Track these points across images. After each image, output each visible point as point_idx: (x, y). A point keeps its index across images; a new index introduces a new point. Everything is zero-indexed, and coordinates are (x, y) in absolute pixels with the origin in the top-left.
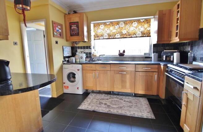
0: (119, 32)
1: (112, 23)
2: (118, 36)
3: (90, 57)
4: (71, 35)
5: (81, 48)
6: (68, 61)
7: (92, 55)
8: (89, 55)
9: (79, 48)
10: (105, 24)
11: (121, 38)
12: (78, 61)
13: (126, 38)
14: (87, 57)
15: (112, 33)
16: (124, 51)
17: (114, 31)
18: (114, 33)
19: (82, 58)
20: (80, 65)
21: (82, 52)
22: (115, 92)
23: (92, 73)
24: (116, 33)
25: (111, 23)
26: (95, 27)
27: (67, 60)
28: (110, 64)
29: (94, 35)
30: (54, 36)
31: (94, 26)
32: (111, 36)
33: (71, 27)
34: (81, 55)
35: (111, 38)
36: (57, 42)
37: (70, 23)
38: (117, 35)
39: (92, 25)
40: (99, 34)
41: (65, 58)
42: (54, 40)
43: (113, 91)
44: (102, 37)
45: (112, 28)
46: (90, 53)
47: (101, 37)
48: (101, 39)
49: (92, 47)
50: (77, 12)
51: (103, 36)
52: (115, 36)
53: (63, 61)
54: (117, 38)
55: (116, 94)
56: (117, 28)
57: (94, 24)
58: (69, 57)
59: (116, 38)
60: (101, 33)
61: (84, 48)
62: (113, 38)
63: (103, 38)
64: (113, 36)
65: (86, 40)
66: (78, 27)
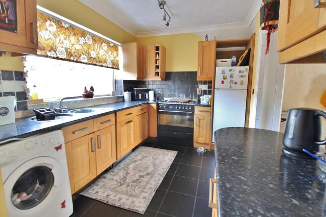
0: (85, 52)
1: (73, 29)
2: (84, 58)
10: (58, 23)
11: (89, 64)
13: (96, 65)
15: (73, 49)
16: (92, 89)
17: (78, 47)
18: (78, 50)
24: (80, 52)
25: (72, 27)
32: (72, 55)
38: (82, 56)
44: (53, 52)
45: (73, 39)
47: (50, 51)
48: (50, 57)
51: (55, 51)
52: (80, 57)
54: (84, 63)
56: (82, 43)
59: (81, 62)
62: (77, 62)
63: (55, 56)
64: (76, 56)
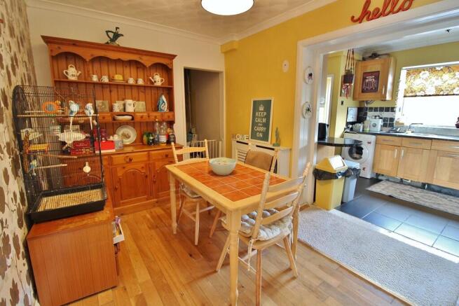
2: (458, 90)
3: (391, 125)
4: (363, 91)
5: (376, 109)
6: (352, 129)
7: (395, 122)
8: (389, 123)
9: (371, 109)
10: (432, 70)
12: (368, 129)
14: (385, 125)
15: (445, 85)
18: (451, 85)
19: (375, 125)
20: (374, 137)
21: (376, 116)
22: (432, 187)
23: (394, 150)
24: (454, 85)
25: (448, 67)
26: (410, 74)
27: (351, 127)
28: (431, 139)
29: (405, 90)
30: (341, 95)
31: (408, 74)
32: (442, 90)
33: (364, 79)
34: (374, 121)
35: (443, 95)
36: (342, 103)
37: (365, 73)
38: (457, 88)
39: (404, 73)
40: (415, 88)
41: (348, 124)
42: (340, 99)
43: (429, 183)
44: (422, 92)
45: (446, 76)
46: (392, 120)
47: (419, 92)
49: (397, 110)
50: (379, 53)
51: (424, 91)
52: (452, 90)
53: (345, 129)
55: (434, 191)
57: (408, 70)
58: (352, 123)
59: (454, 95)
60: (421, 87)
61: (381, 109)
62: (447, 95)
63: (423, 95)
64: (447, 90)
65: (388, 97)
66: (377, 78)
